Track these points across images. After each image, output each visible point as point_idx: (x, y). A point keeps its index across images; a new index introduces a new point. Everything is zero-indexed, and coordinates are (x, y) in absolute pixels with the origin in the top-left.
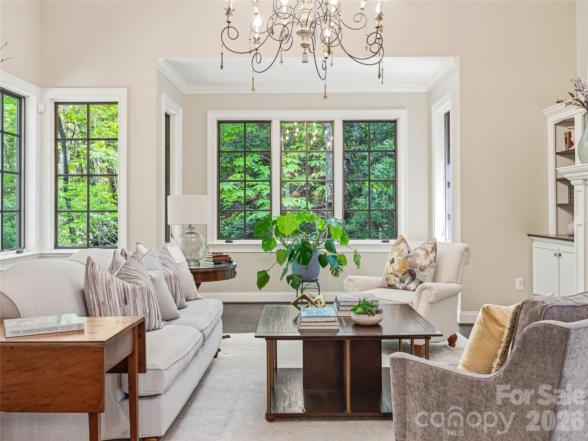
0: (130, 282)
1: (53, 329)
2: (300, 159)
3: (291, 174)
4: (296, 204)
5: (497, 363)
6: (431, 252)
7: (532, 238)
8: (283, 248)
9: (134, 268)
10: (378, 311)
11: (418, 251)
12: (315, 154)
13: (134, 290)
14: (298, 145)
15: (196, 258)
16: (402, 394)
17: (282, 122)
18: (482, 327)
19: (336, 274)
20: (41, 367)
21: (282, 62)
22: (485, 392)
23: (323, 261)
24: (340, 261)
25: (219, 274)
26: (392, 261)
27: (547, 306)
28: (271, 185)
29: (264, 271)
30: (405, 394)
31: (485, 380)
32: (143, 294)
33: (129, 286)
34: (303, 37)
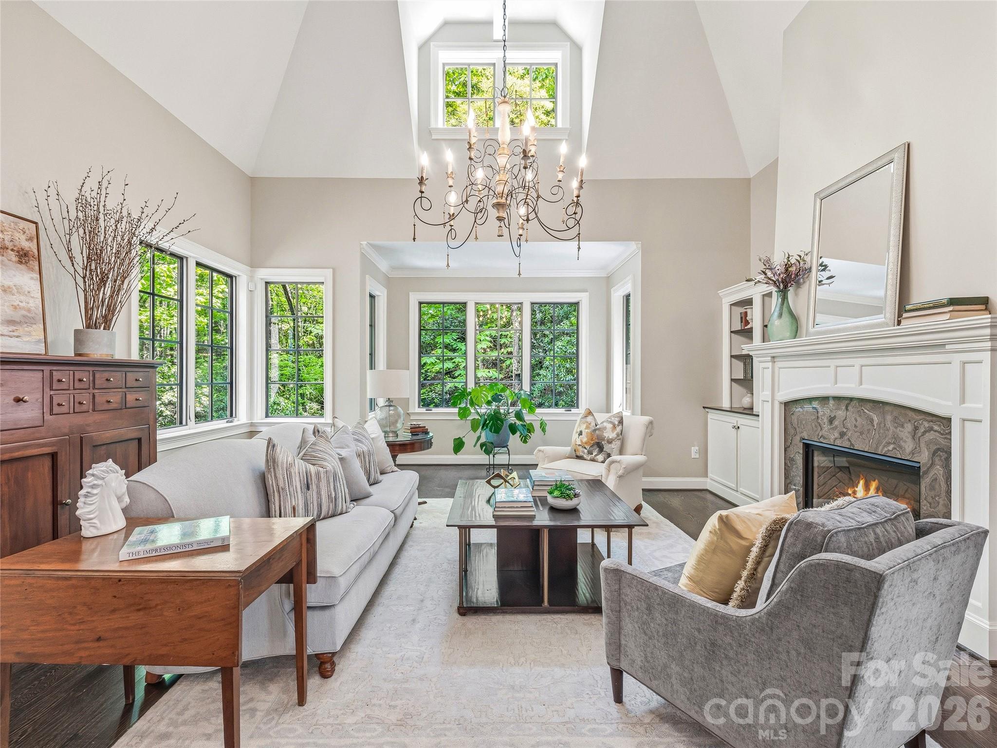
0: (314, 465)
1: (187, 546)
2: (491, 337)
3: (485, 350)
4: (488, 374)
5: (742, 587)
6: (618, 425)
7: (707, 410)
8: (477, 417)
9: (321, 449)
10: (576, 494)
11: (605, 424)
12: (504, 333)
13: (318, 474)
14: (489, 325)
15: (394, 430)
16: (616, 612)
17: (476, 303)
18: (717, 539)
19: (525, 442)
20: (157, 605)
21: (476, 238)
22: (736, 634)
23: (513, 429)
24: (529, 429)
25: (417, 445)
26: (581, 433)
27: (829, 531)
28: (466, 359)
29: (460, 438)
30: (620, 611)
31: (736, 619)
32: (328, 478)
33: (313, 469)
34: (498, 210)
